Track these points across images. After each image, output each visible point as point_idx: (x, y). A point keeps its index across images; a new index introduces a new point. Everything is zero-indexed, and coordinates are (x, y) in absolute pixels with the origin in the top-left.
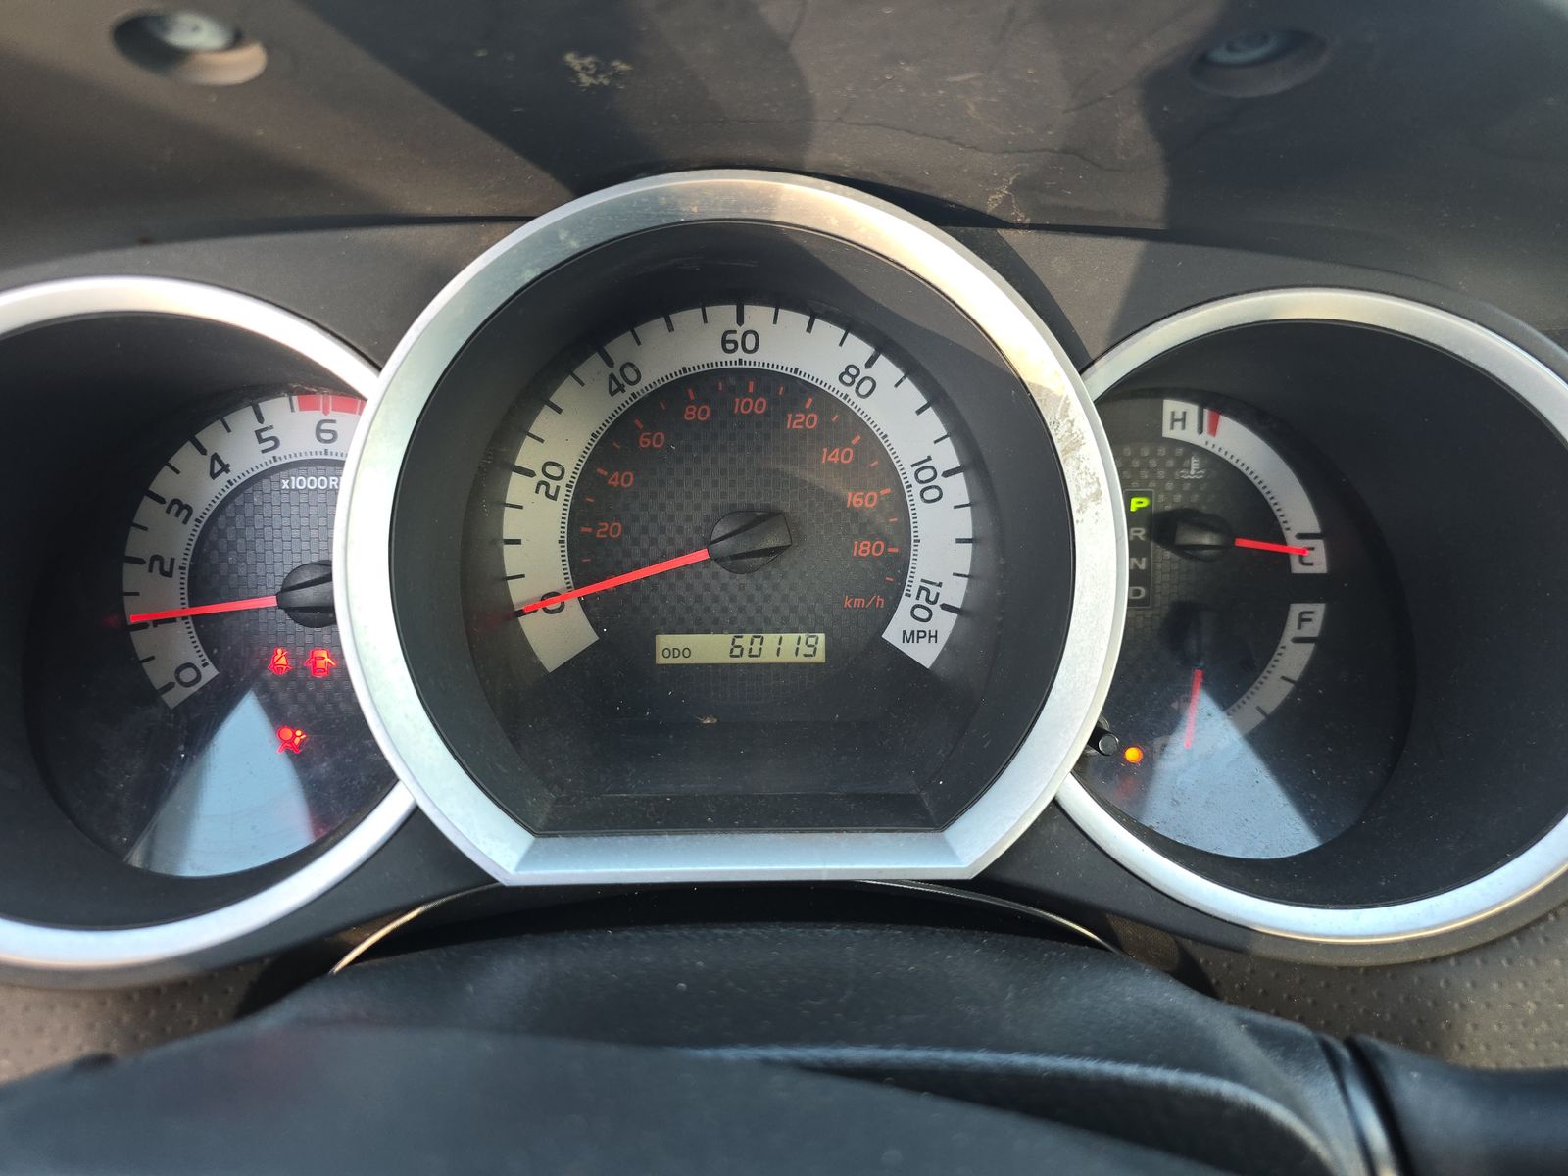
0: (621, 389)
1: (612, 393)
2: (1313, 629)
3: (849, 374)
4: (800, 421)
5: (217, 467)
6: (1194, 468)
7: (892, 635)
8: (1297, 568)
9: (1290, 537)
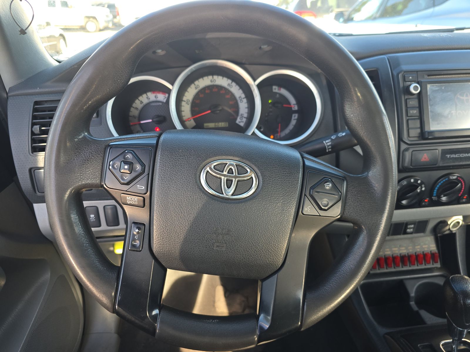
0: (197, 89)
1: (196, 89)
2: (296, 117)
3: (229, 85)
4: (222, 92)
5: (142, 103)
6: (278, 96)
7: (237, 122)
8: (293, 109)
9: (292, 105)
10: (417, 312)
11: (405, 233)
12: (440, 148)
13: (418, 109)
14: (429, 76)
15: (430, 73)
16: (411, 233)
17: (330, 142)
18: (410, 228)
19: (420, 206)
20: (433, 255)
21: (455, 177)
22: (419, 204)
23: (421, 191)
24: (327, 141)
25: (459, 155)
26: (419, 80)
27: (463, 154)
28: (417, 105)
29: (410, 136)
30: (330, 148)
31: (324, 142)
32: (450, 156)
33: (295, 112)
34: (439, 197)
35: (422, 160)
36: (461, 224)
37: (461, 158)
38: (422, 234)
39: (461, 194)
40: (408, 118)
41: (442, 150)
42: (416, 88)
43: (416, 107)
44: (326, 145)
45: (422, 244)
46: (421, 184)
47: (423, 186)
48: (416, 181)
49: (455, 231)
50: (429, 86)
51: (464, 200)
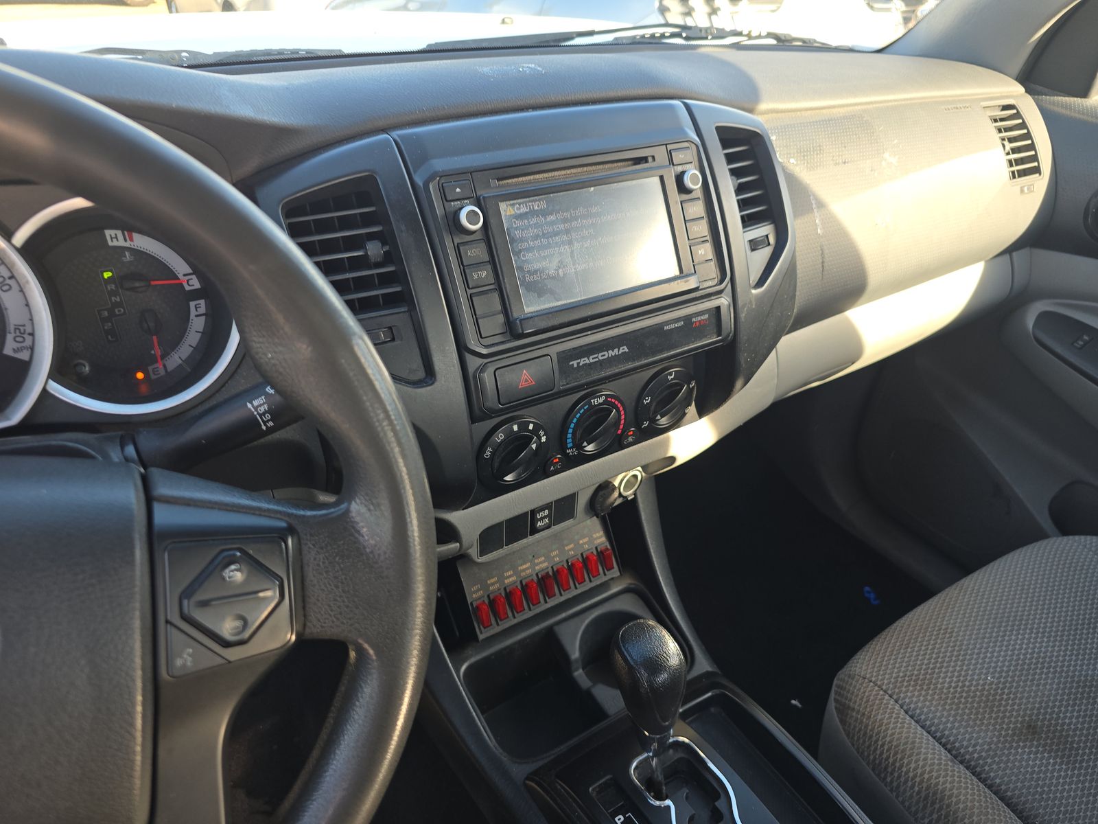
2: (202, 310)
6: (128, 257)
7: (7, 352)
8: (188, 288)
9: (180, 276)
10: (588, 694)
11: (534, 531)
12: (554, 350)
13: (489, 267)
14: (499, 180)
15: (501, 173)
16: (548, 527)
17: (264, 404)
18: (542, 519)
19: (547, 474)
20: (601, 554)
21: (601, 400)
22: (543, 472)
23: (540, 445)
24: (256, 403)
25: (596, 355)
26: (478, 194)
27: (603, 354)
28: (487, 259)
29: (483, 336)
30: (268, 421)
31: (249, 405)
32: (578, 363)
33: (195, 295)
34: (579, 447)
35: (520, 387)
36: (639, 478)
37: (601, 363)
38: (570, 522)
39: (622, 429)
40: (469, 292)
41: (558, 354)
42: (472, 217)
43: (486, 262)
44: (255, 413)
45: (576, 537)
46: (535, 431)
47: (542, 433)
48: (524, 426)
49: (631, 495)
50: (503, 206)
51: (630, 439)
